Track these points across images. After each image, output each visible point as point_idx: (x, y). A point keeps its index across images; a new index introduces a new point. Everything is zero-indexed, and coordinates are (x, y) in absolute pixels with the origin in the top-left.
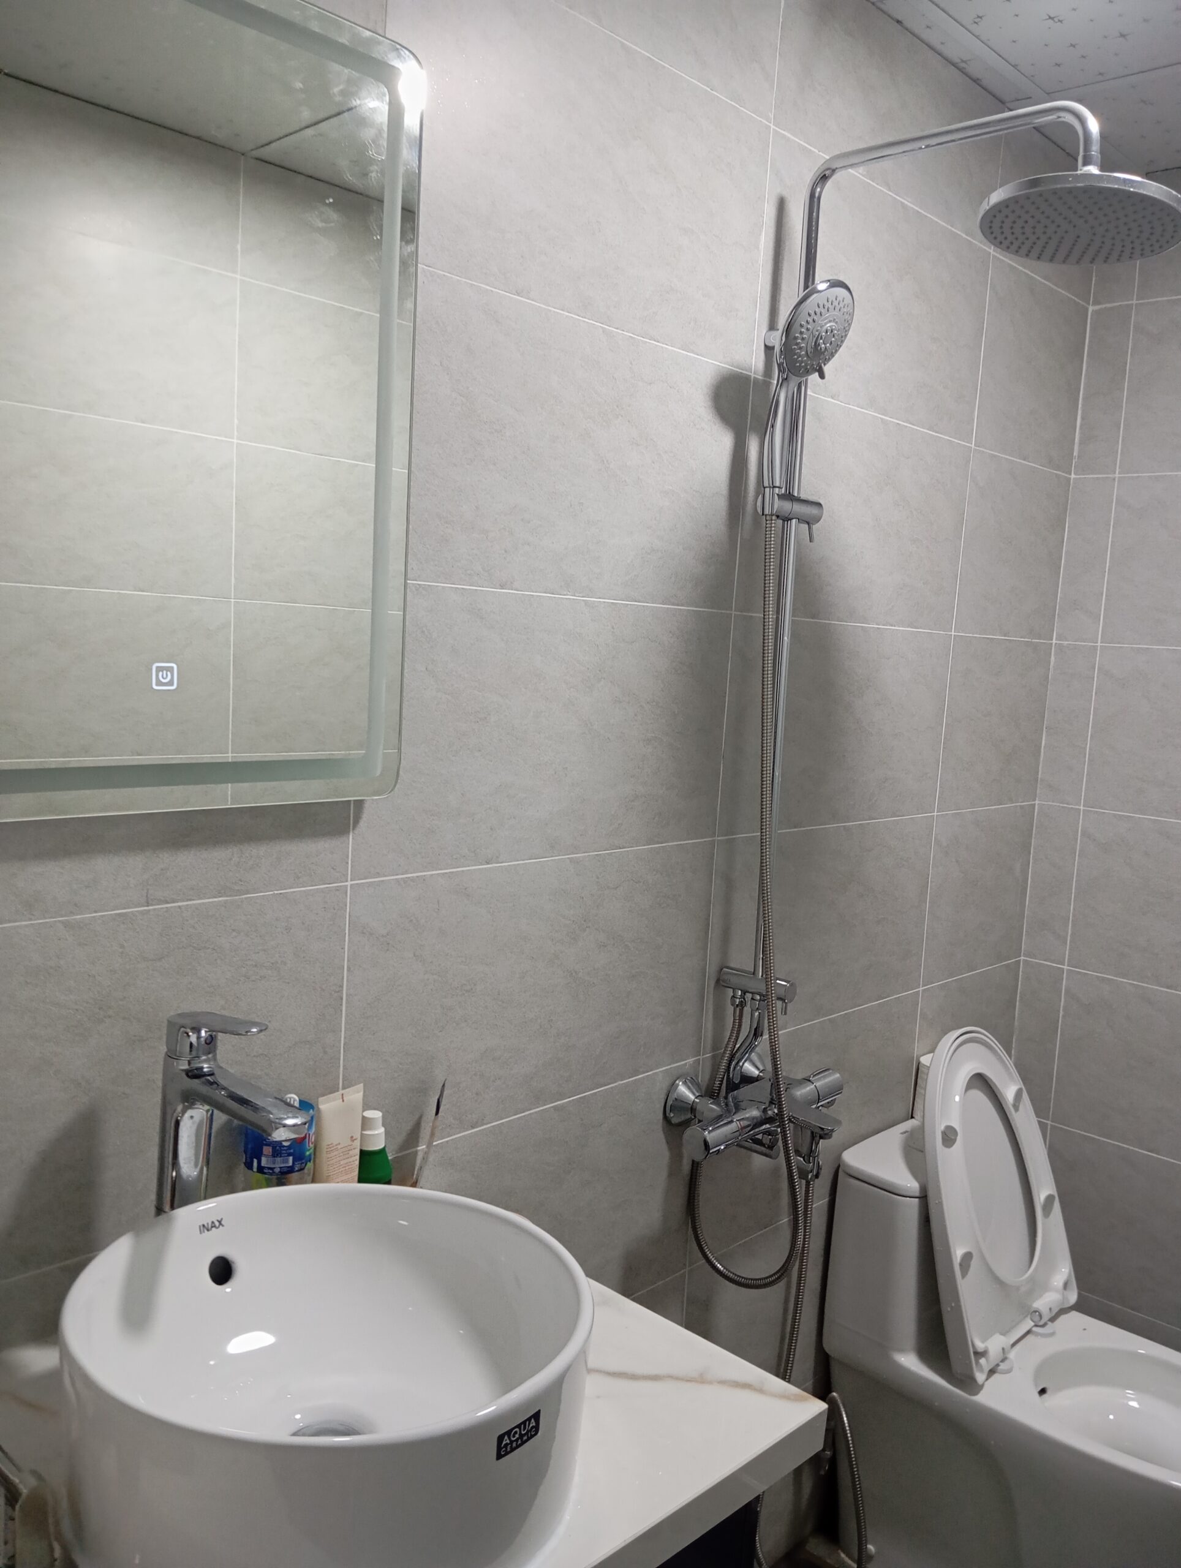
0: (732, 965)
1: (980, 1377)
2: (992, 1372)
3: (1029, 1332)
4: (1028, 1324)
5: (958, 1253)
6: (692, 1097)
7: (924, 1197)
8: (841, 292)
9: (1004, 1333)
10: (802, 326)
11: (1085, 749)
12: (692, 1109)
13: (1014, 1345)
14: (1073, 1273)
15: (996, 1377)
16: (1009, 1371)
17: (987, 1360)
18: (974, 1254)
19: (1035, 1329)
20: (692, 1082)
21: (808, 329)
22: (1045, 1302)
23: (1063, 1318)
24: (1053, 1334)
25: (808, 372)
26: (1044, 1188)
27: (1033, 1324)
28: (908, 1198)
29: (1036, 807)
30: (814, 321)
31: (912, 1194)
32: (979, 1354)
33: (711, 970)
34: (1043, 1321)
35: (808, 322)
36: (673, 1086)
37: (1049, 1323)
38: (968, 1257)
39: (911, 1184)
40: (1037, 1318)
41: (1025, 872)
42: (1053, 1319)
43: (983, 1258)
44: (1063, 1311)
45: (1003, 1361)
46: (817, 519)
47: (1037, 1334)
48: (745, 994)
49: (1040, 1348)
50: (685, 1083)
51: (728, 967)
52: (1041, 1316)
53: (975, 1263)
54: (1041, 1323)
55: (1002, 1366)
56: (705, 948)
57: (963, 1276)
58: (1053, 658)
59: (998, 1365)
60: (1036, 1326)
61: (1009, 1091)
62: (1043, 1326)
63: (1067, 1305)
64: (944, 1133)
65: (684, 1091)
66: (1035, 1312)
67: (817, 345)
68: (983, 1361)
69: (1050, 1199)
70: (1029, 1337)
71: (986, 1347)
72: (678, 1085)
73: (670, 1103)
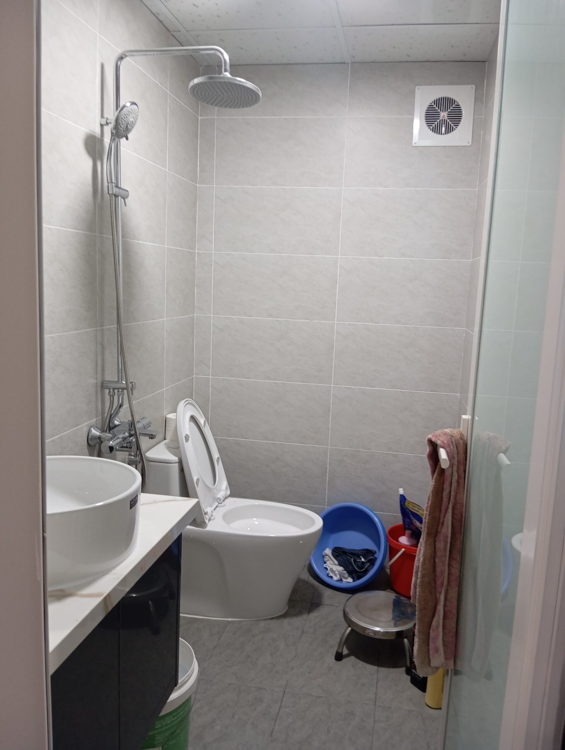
0: (106, 380)
1: (207, 521)
2: (209, 520)
3: (217, 507)
4: (216, 504)
5: (195, 479)
6: (98, 434)
7: (180, 462)
8: (135, 106)
9: (211, 506)
10: (122, 119)
11: (211, 293)
12: (99, 438)
13: (214, 510)
14: (228, 485)
15: (210, 522)
16: (214, 519)
17: (208, 515)
18: (200, 479)
19: (219, 505)
20: (96, 427)
21: (124, 120)
22: (221, 495)
23: (226, 500)
24: (225, 505)
25: (122, 137)
26: (216, 455)
27: (218, 503)
28: (174, 464)
29: (195, 316)
30: (127, 117)
31: (175, 462)
32: (206, 514)
33: (99, 382)
34: (220, 501)
35: (124, 118)
36: (89, 431)
37: (223, 502)
38: (198, 480)
39: (176, 459)
40: (219, 500)
41: (193, 342)
42: (224, 501)
43: (203, 480)
44: (226, 498)
45: (212, 516)
46: (127, 197)
47: (219, 506)
48: (114, 390)
49: (222, 510)
50: (94, 429)
51: (105, 381)
52: (220, 500)
53: (200, 483)
54: (221, 502)
55: (212, 518)
56: (96, 374)
57: (197, 487)
58: (196, 258)
59: (210, 518)
60: (219, 504)
61: (202, 421)
62: (221, 503)
63: (227, 495)
64: (185, 437)
65: (95, 432)
66: (218, 499)
67: (127, 126)
68: (206, 516)
69: (218, 458)
70: (217, 508)
71: (207, 511)
72: (92, 430)
73: (90, 437)
